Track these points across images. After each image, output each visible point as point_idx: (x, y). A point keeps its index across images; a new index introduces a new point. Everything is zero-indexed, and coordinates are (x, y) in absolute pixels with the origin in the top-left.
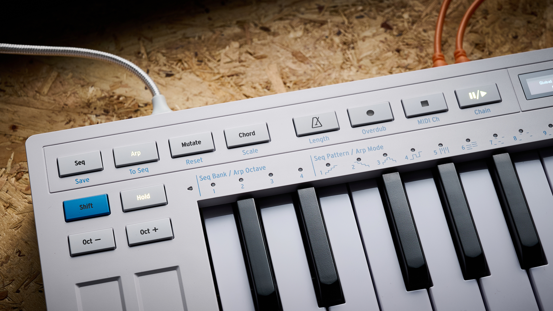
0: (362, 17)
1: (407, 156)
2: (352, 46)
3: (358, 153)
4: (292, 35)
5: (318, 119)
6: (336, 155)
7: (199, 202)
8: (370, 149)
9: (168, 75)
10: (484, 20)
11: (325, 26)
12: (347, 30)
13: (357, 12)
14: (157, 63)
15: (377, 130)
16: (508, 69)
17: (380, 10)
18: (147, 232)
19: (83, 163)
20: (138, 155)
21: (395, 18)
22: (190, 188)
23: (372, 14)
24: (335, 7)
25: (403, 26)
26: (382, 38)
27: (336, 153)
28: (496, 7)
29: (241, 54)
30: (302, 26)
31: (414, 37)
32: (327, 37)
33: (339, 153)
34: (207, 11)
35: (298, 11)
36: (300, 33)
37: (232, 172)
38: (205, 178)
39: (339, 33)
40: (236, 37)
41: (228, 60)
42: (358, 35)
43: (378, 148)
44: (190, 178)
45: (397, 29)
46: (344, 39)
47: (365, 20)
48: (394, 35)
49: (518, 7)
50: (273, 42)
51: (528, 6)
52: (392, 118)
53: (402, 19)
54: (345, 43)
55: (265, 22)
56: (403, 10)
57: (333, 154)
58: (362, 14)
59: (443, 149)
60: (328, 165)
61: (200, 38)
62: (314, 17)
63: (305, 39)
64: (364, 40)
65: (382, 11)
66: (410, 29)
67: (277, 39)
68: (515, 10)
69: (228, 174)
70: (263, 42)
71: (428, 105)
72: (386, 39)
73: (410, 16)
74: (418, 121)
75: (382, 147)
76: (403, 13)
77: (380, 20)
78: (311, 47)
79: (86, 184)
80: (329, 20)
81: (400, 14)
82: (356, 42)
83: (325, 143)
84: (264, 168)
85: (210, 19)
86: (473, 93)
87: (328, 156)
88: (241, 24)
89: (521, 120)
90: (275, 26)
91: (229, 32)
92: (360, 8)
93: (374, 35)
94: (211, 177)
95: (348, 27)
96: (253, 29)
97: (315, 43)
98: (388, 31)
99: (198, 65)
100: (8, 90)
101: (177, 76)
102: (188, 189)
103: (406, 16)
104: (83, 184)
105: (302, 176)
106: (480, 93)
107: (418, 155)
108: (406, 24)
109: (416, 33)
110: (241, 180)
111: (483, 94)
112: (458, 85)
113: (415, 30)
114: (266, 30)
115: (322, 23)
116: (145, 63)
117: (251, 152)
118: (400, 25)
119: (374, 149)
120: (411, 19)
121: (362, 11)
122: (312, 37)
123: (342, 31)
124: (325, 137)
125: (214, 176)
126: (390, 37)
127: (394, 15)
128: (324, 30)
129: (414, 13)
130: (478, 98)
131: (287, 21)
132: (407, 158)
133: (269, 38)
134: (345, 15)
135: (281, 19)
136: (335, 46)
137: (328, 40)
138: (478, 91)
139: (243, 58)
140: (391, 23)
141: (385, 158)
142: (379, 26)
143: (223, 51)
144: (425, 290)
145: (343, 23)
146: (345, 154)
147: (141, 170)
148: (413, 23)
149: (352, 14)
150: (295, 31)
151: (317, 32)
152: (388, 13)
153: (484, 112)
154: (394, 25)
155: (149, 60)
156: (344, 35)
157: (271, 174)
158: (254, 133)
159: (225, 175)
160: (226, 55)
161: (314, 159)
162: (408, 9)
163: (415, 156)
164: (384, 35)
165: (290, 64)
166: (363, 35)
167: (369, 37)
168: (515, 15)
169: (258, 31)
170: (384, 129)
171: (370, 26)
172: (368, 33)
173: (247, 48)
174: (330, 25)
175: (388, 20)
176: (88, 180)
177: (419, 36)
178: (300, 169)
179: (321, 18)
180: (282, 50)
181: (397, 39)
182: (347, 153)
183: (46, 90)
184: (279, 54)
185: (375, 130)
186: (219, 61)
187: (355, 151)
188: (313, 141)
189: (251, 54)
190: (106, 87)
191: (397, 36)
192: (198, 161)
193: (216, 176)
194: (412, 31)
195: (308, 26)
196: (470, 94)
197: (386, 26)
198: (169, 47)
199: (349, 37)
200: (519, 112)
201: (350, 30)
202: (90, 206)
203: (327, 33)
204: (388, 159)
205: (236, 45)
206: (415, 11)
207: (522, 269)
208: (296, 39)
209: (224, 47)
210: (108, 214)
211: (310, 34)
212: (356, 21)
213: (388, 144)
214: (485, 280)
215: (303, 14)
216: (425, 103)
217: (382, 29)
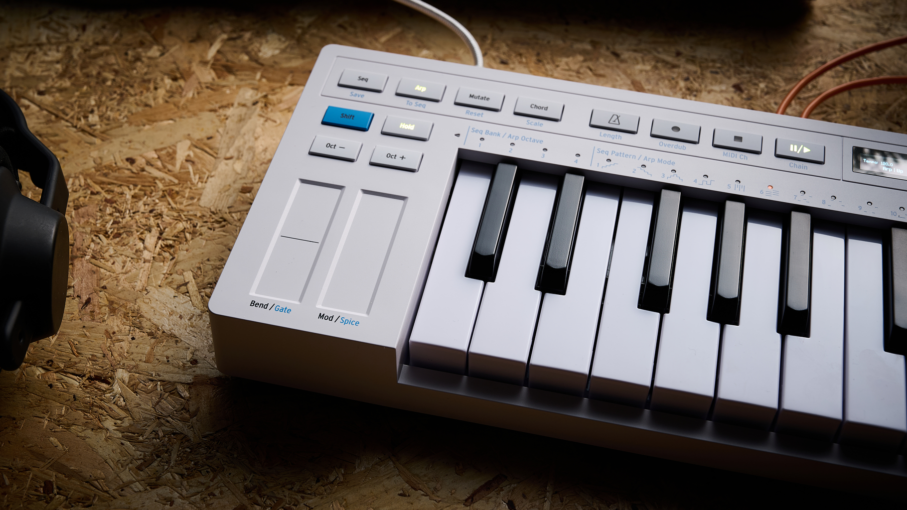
0: (717, 73)
1: (696, 180)
2: (695, 93)
3: (645, 160)
4: (639, 67)
5: (618, 117)
6: (622, 155)
7: (460, 150)
8: (660, 161)
9: (503, 63)
10: (843, 113)
11: (676, 70)
12: (696, 79)
13: (713, 67)
14: (497, 49)
15: (676, 147)
16: (844, 138)
17: (738, 72)
18: (393, 157)
19: (366, 80)
20: (422, 91)
21: (750, 84)
22: (458, 135)
23: (728, 74)
24: (693, 57)
25: (756, 93)
26: (729, 96)
27: (622, 153)
28: (860, 106)
29: (581, 67)
30: (653, 63)
31: (762, 105)
32: (673, 79)
33: (625, 154)
34: (567, 24)
35: (656, 50)
36: (648, 67)
37: (507, 135)
38: (477, 131)
39: (687, 79)
40: (583, 52)
41: (567, 68)
42: (706, 86)
43: (669, 163)
44: (462, 126)
45: (748, 93)
46: (689, 85)
47: (719, 76)
48: (742, 98)
49: (884, 113)
50: (618, 67)
51: (895, 115)
52: (697, 141)
53: (757, 87)
54: (688, 89)
55: (618, 48)
56: (761, 80)
57: (619, 153)
58: (718, 70)
59: (739, 186)
60: (609, 160)
61: (549, 42)
62: (669, 59)
63: (650, 73)
64: (709, 92)
65: (739, 74)
66: (761, 97)
67: (623, 66)
68: (879, 115)
69: (502, 135)
70: (608, 63)
71: (741, 141)
72: (732, 98)
73: (767, 87)
74: (724, 152)
75: (673, 163)
76: (760, 82)
77: (734, 81)
78: (653, 82)
79: (360, 99)
80: (682, 66)
81: (756, 82)
82: (701, 91)
83: (615, 141)
84: (541, 142)
85: (566, 31)
86: (796, 146)
87: (612, 153)
88: (594, 44)
89: (839, 188)
90: (626, 55)
91: (578, 46)
92: (718, 65)
93: (722, 91)
94: (484, 132)
95: (698, 77)
96: (603, 51)
97: (659, 80)
98: (738, 92)
99: (536, 63)
100: (350, 29)
101: (512, 66)
102: (456, 135)
103: (762, 85)
104: (357, 98)
105: (576, 161)
106: (803, 149)
107: (709, 183)
108: (759, 93)
109: (765, 102)
110: (512, 144)
111: (806, 150)
112: (782, 134)
113: (766, 100)
114: (616, 55)
115: (674, 66)
116: (487, 46)
117: (536, 124)
118: (753, 91)
119: (665, 162)
120: (766, 90)
121: (719, 68)
122: (659, 74)
123: (691, 78)
124: (618, 135)
125: (487, 132)
126: (737, 97)
127: (750, 81)
128: (674, 73)
129: (771, 85)
130: (798, 152)
131: (640, 55)
132: (696, 181)
133: (615, 62)
134: (700, 67)
135: (635, 51)
136: (678, 88)
137: (673, 82)
138: (802, 146)
139: (581, 71)
140: (743, 87)
141: (673, 174)
142: (731, 85)
143: (565, 60)
144: (658, 315)
145: (695, 72)
146: (631, 157)
147: (418, 104)
148: (767, 93)
149: (708, 67)
150: (644, 64)
151: (666, 71)
152: (745, 78)
153: (800, 167)
154: (746, 89)
155: (492, 45)
156: (691, 83)
157: (545, 150)
158: (546, 109)
159: (499, 135)
160: (567, 64)
161: (596, 150)
162: (767, 80)
163: (705, 183)
166: (710, 87)
167: (715, 91)
168: (877, 119)
169: (608, 53)
170: (684, 148)
171: (721, 83)
172: (716, 88)
173: (590, 64)
174: (681, 70)
175: (742, 83)
176: (362, 96)
177: (768, 106)
178: (578, 155)
179: (675, 62)
180: (623, 76)
181: (744, 101)
182: (634, 157)
184: (618, 78)
185: (673, 146)
186: (557, 66)
187: (643, 158)
188: (604, 135)
189: (591, 70)
191: (745, 99)
192: (479, 115)
193: (489, 133)
194: (762, 100)
195: (659, 65)
196: (792, 146)
197: (738, 88)
198: (516, 41)
199: (696, 85)
200: (840, 180)
201: (700, 80)
202: (352, 117)
203: (675, 76)
204: (675, 176)
205: (580, 58)
206: (774, 84)
207: (778, 331)
208: (641, 71)
209: (568, 56)
210: (364, 130)
211: (657, 72)
212: (708, 75)
213: (680, 162)
214: (729, 328)
215: (659, 52)
216: (738, 139)
217: (732, 89)
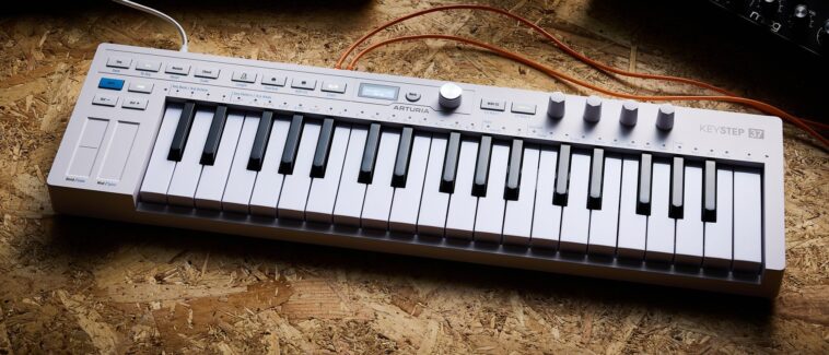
0: (317, 38)
2: (303, 51)
4: (276, 37)
5: (246, 75)
7: (167, 97)
9: (202, 39)
11: (295, 37)
12: (305, 42)
13: (316, 34)
16: (357, 79)
17: (328, 37)
18: (133, 103)
19: (121, 62)
20: (149, 67)
21: (334, 43)
22: (166, 90)
23: (323, 38)
24: (306, 29)
30: (283, 34)
32: (293, 43)
36: (280, 37)
37: (190, 88)
38: (175, 87)
39: (300, 43)
40: (246, 30)
42: (310, 46)
44: (168, 85)
45: (332, 49)
46: (301, 46)
47: (318, 40)
48: (328, 52)
50: (263, 37)
52: (284, 85)
53: (337, 45)
54: (300, 49)
55: (265, 26)
56: (341, 40)
58: (318, 36)
62: (292, 31)
63: (281, 40)
67: (266, 37)
70: (259, 36)
71: (305, 84)
73: (343, 44)
74: (296, 90)
76: (340, 42)
77: (326, 42)
78: (282, 45)
80: (299, 35)
81: (338, 42)
82: (307, 49)
83: (243, 87)
86: (332, 85)
88: (252, 24)
90: (269, 30)
91: (243, 26)
93: (318, 49)
94: (179, 87)
95: (307, 41)
96: (257, 28)
97: (285, 44)
98: (327, 49)
101: (206, 40)
103: (340, 44)
106: (335, 86)
108: (338, 48)
110: (192, 92)
111: (337, 87)
114: (264, 30)
115: (295, 35)
118: (335, 47)
120: (342, 46)
121: (319, 34)
122: (286, 41)
123: (303, 42)
124: (245, 84)
126: (325, 52)
128: (294, 39)
129: (345, 44)
130: (332, 88)
131: (277, 29)
133: (263, 35)
134: (309, 34)
135: (274, 27)
136: (294, 48)
137: (292, 45)
139: (244, 41)
140: (330, 45)
142: (323, 45)
143: (235, 35)
145: (305, 38)
147: (147, 74)
148: (342, 48)
149: (313, 35)
150: (278, 35)
151: (289, 39)
152: (332, 40)
154: (331, 47)
156: (302, 44)
158: (210, 72)
162: (343, 40)
164: (323, 50)
165: (266, 51)
166: (312, 47)
167: (315, 49)
169: (259, 29)
171: (318, 44)
172: (315, 47)
173: (249, 37)
174: (298, 37)
175: (330, 43)
176: (119, 71)
178: (224, 96)
179: (295, 32)
180: (266, 43)
181: (329, 54)
183: (136, 29)
184: (263, 44)
186: (231, 39)
188: (238, 85)
190: (167, 36)
191: (330, 52)
192: (176, 78)
193: (181, 87)
195: (286, 35)
196: (330, 85)
197: (327, 46)
199: (304, 46)
200: (350, 101)
201: (307, 43)
202: (113, 84)
203: (294, 41)
205: (244, 33)
208: (276, 39)
209: (237, 33)
210: (119, 89)
211: (284, 39)
212: (312, 39)
215: (287, 27)
217: (324, 47)
